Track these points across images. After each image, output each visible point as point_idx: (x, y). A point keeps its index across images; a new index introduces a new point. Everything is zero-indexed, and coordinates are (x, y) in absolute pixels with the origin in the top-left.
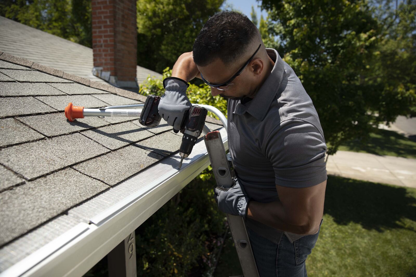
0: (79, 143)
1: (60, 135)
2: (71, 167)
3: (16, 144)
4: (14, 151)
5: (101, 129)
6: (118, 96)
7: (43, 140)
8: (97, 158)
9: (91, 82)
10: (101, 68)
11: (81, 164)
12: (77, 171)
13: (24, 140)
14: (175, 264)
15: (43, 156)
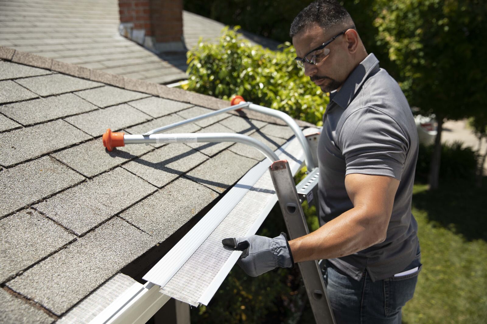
0: (122, 182)
1: (101, 174)
2: (117, 216)
3: (59, 192)
4: (58, 201)
5: (144, 158)
6: (160, 99)
7: (84, 183)
8: (143, 201)
9: (125, 80)
10: (130, 25)
11: (128, 210)
12: (124, 220)
13: (66, 185)
14: (243, 307)
15: (88, 205)
